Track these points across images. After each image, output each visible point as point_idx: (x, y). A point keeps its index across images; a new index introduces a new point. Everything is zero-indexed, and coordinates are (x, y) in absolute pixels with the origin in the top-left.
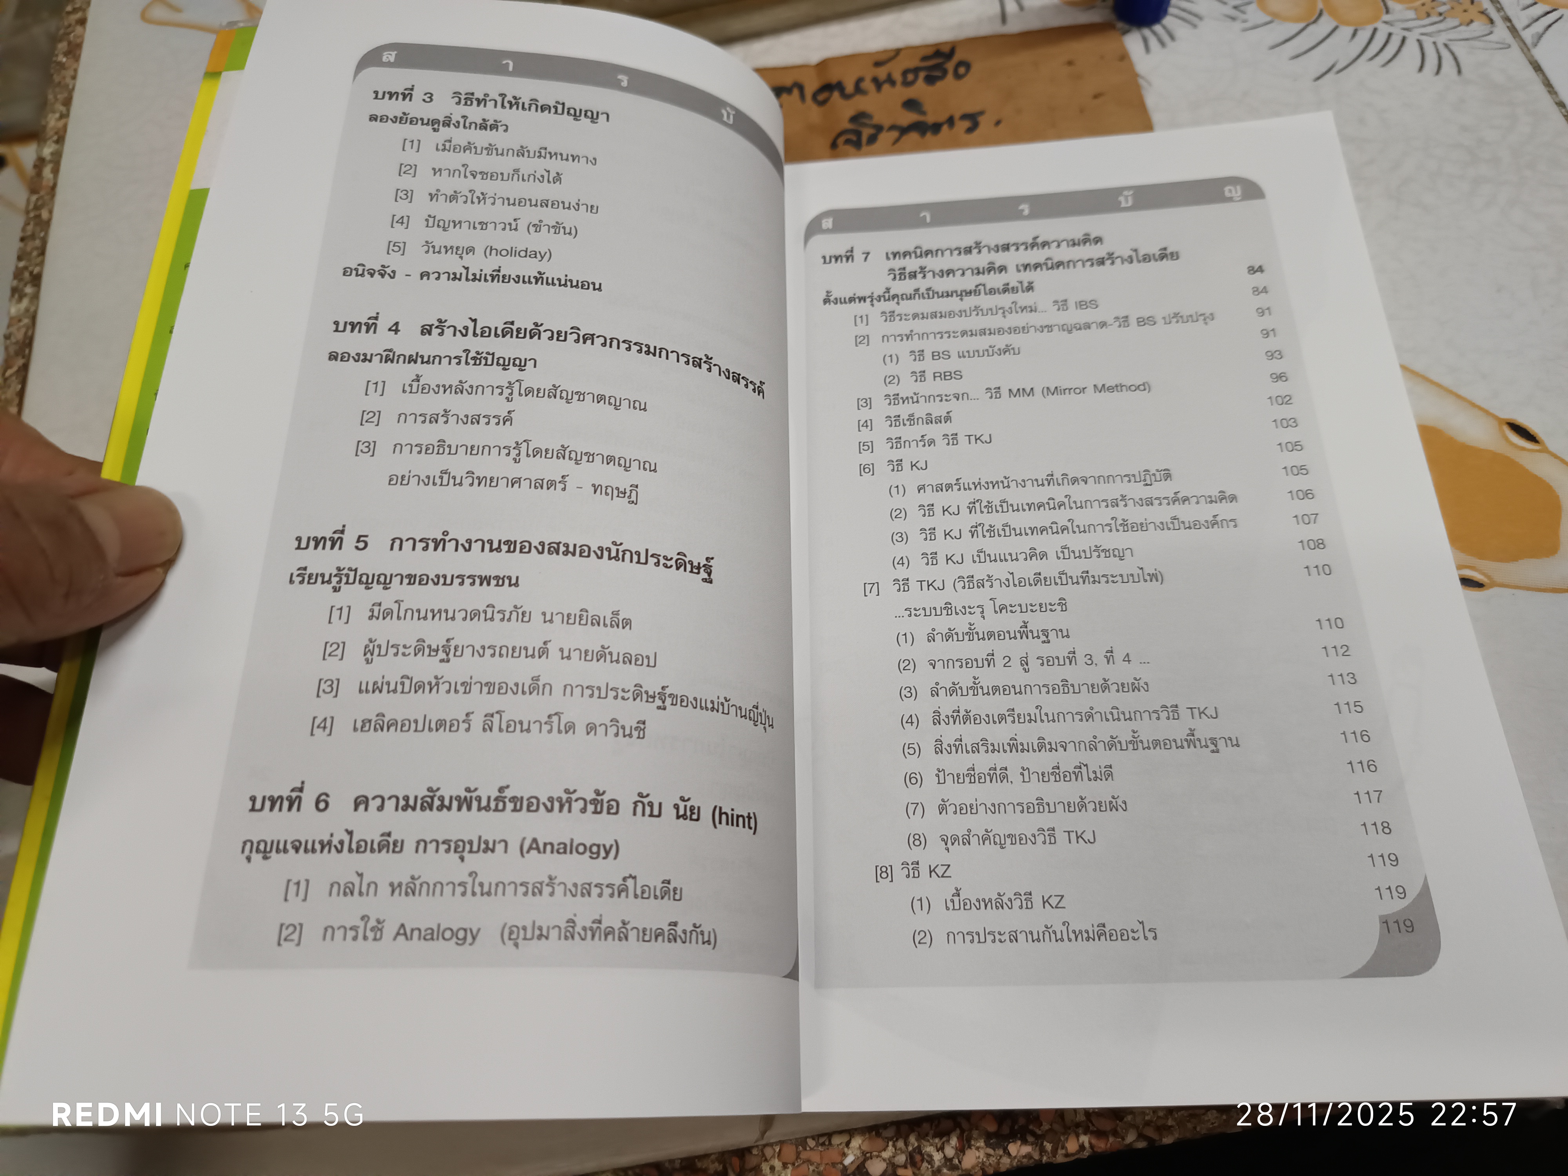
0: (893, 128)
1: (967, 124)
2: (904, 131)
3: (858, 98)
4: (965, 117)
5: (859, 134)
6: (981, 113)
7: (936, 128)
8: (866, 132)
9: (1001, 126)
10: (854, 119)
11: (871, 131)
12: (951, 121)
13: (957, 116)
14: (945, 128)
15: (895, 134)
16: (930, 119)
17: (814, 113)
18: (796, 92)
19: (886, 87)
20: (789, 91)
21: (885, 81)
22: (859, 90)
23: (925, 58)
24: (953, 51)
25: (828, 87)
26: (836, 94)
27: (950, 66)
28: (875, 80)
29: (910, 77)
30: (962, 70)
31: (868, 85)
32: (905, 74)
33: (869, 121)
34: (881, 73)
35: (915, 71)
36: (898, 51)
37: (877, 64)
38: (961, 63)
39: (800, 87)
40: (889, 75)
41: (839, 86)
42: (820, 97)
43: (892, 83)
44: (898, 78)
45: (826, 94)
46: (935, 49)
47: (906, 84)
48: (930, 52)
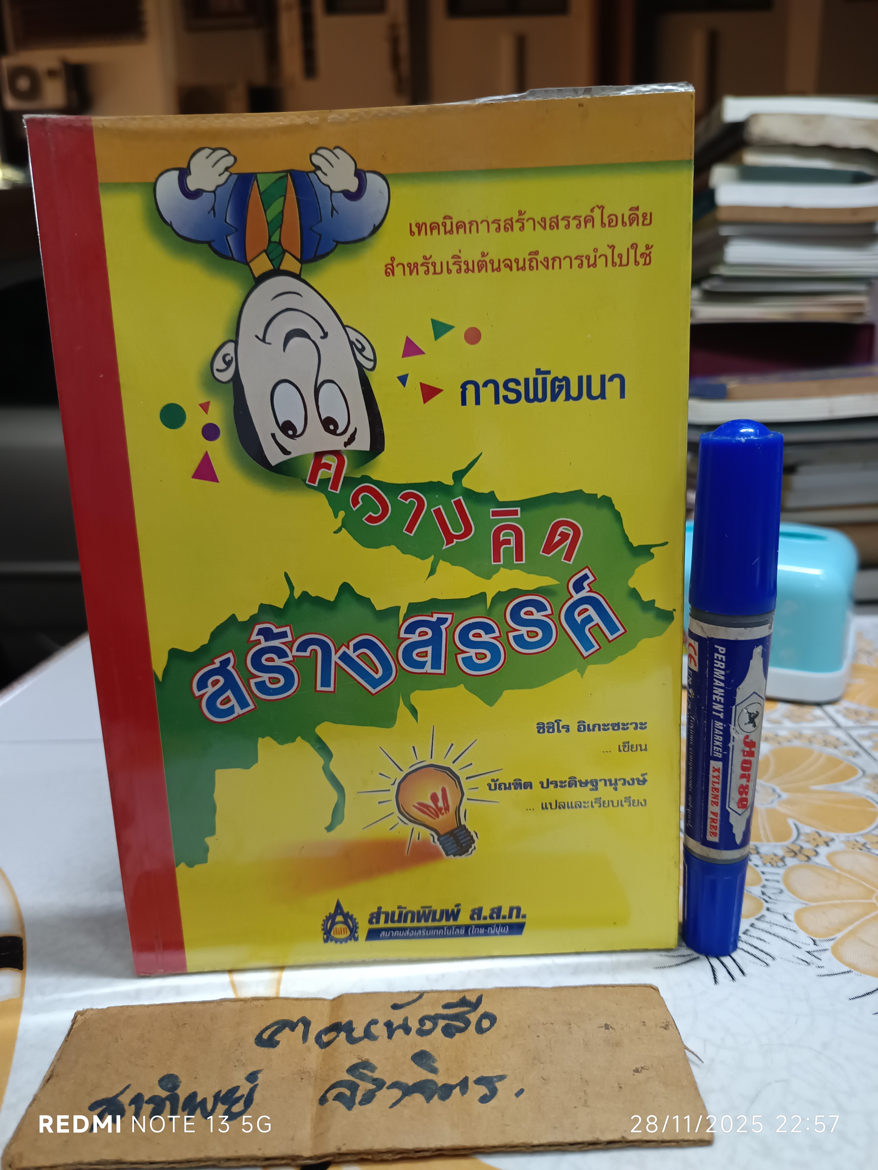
0: (395, 1085)
1: (483, 1090)
2: (408, 1090)
3: (366, 1044)
4: (479, 1081)
5: (353, 1087)
6: (501, 1078)
7: (446, 1091)
8: (365, 1086)
9: (522, 1096)
10: (352, 1070)
11: (372, 1087)
12: (464, 1085)
13: (472, 1078)
14: (457, 1091)
15: (397, 1093)
16: (440, 1080)
17: (314, 1055)
18: (300, 1027)
19: (399, 1033)
20: (293, 1026)
21: (399, 1027)
22: (368, 1034)
23: (447, 1006)
24: (479, 1000)
25: (336, 1028)
26: (343, 1035)
27: (474, 1017)
28: (389, 1025)
29: (428, 1025)
30: (486, 1023)
31: (379, 1030)
32: (422, 1021)
33: (369, 1074)
34: (397, 1018)
35: (434, 1019)
36: (421, 995)
37: (395, 1007)
38: (486, 1015)
39: (306, 1023)
40: (406, 1019)
41: (349, 1028)
42: (325, 1038)
43: (407, 1030)
44: (414, 1024)
45: (333, 1034)
46: (461, 996)
47: (422, 1033)
48: (455, 999)
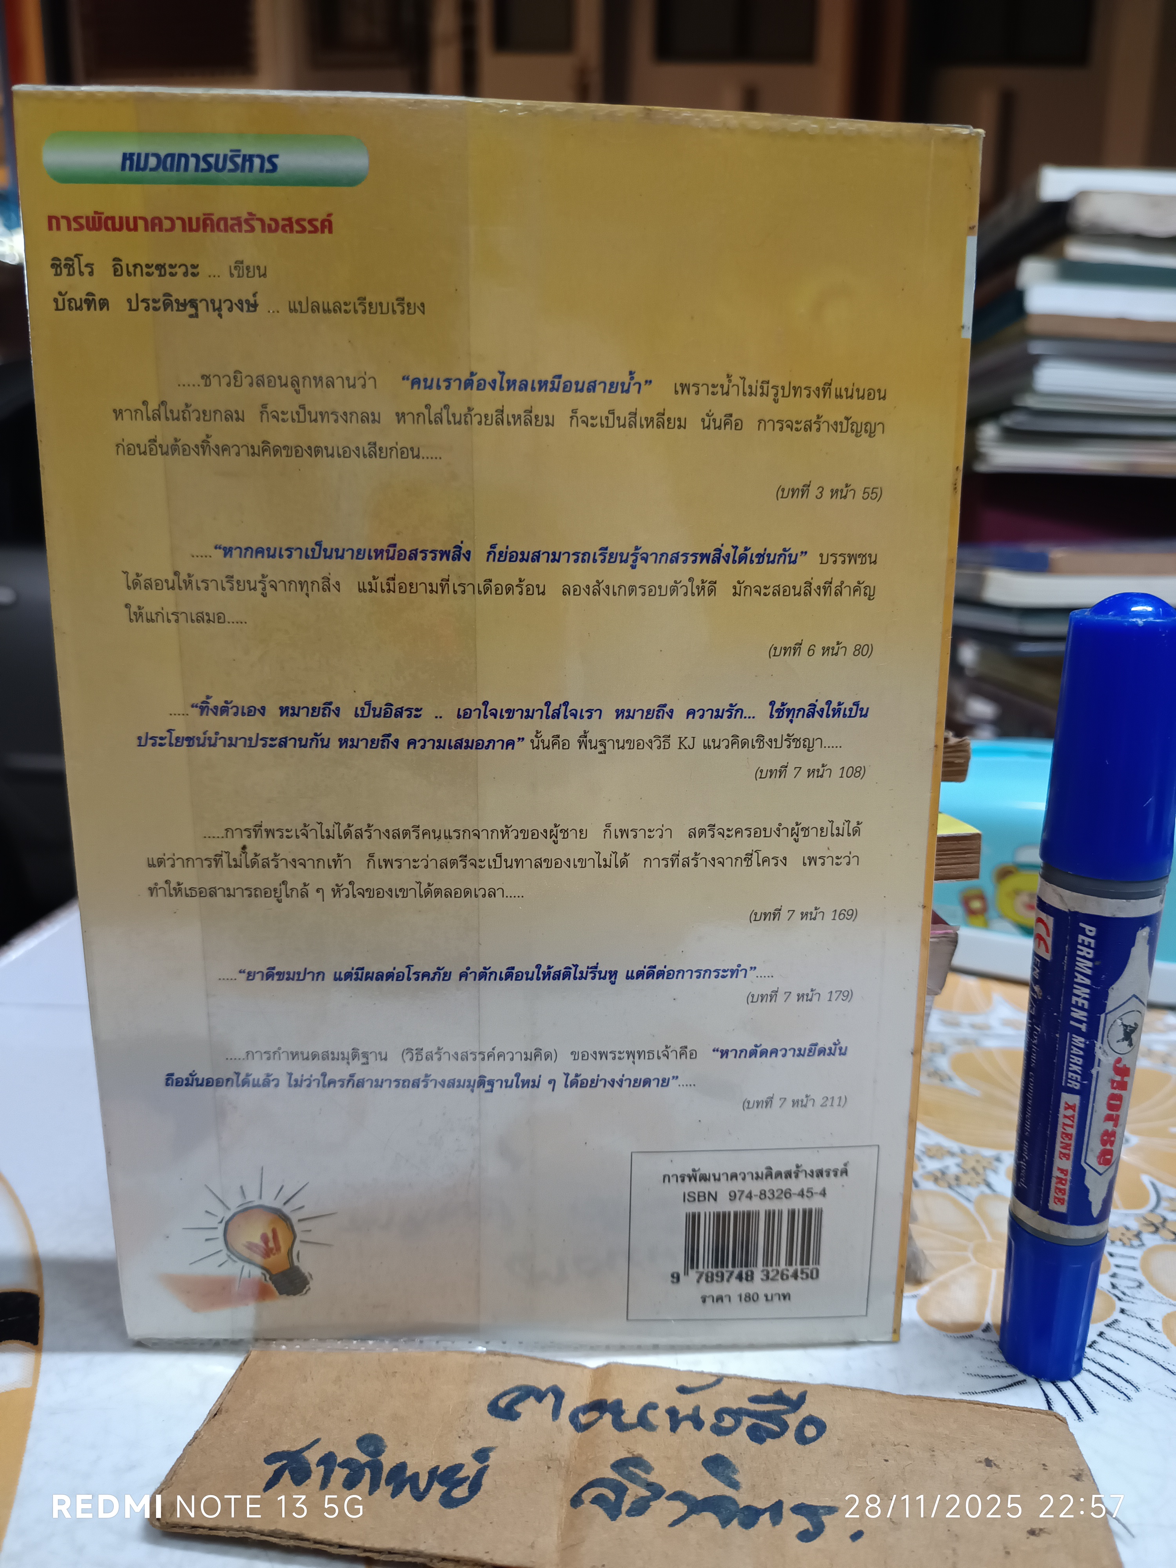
0: (678, 1496)
1: (804, 1523)
2: (695, 1506)
3: (637, 1433)
4: (798, 1509)
5: (620, 1490)
6: (830, 1510)
7: (750, 1516)
8: (635, 1491)
9: (860, 1540)
10: (619, 1466)
11: (645, 1493)
12: (776, 1511)
13: (788, 1504)
14: (765, 1518)
15: (680, 1507)
16: (743, 1499)
17: (569, 1441)
18: (550, 1399)
19: (686, 1427)
20: (539, 1396)
21: (687, 1418)
22: (643, 1421)
23: (755, 1399)
24: (802, 1398)
25: (599, 1406)
26: (608, 1417)
27: (793, 1420)
28: (672, 1412)
29: (728, 1422)
30: (810, 1431)
31: (659, 1417)
32: (719, 1414)
33: (643, 1475)
34: (685, 1405)
35: (737, 1414)
36: (719, 1379)
37: (682, 1390)
38: (810, 1420)
39: (559, 1394)
40: (697, 1409)
41: (617, 1409)
42: (584, 1419)
43: (698, 1424)
44: (708, 1418)
45: (594, 1415)
46: (776, 1388)
47: (718, 1430)
48: (767, 1392)
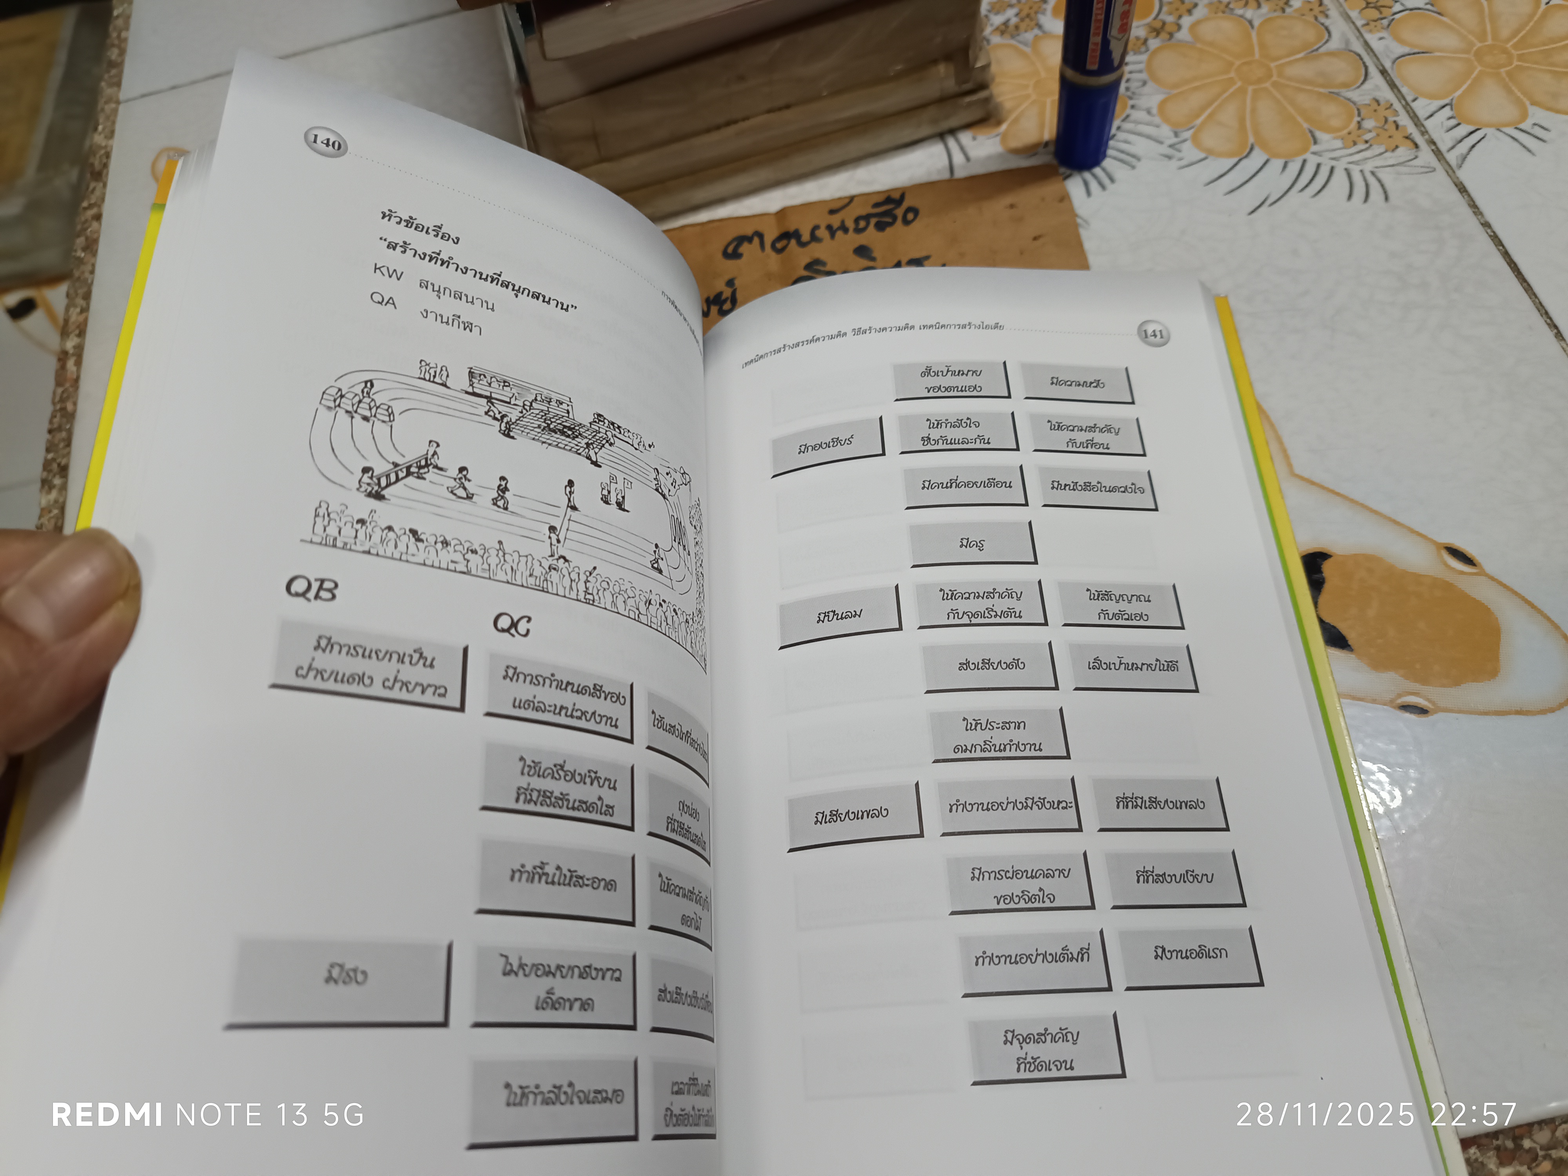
3: (813, 245)
4: (911, 261)
6: (927, 257)
10: (809, 266)
13: (904, 261)
16: (879, 265)
17: (773, 260)
18: (756, 240)
19: (839, 234)
20: (750, 239)
21: (838, 229)
22: (814, 238)
23: (876, 205)
24: (903, 196)
25: (786, 236)
26: (793, 242)
27: (899, 212)
28: (829, 227)
29: (862, 224)
30: (910, 216)
31: (822, 233)
32: (857, 220)
33: (822, 268)
34: (835, 221)
35: (867, 218)
36: (852, 199)
37: (832, 212)
38: (910, 209)
39: (760, 236)
40: (843, 222)
41: (796, 235)
42: (779, 246)
43: (845, 230)
44: (850, 224)
45: (784, 242)
46: (886, 195)
47: (858, 231)
48: (881, 199)
